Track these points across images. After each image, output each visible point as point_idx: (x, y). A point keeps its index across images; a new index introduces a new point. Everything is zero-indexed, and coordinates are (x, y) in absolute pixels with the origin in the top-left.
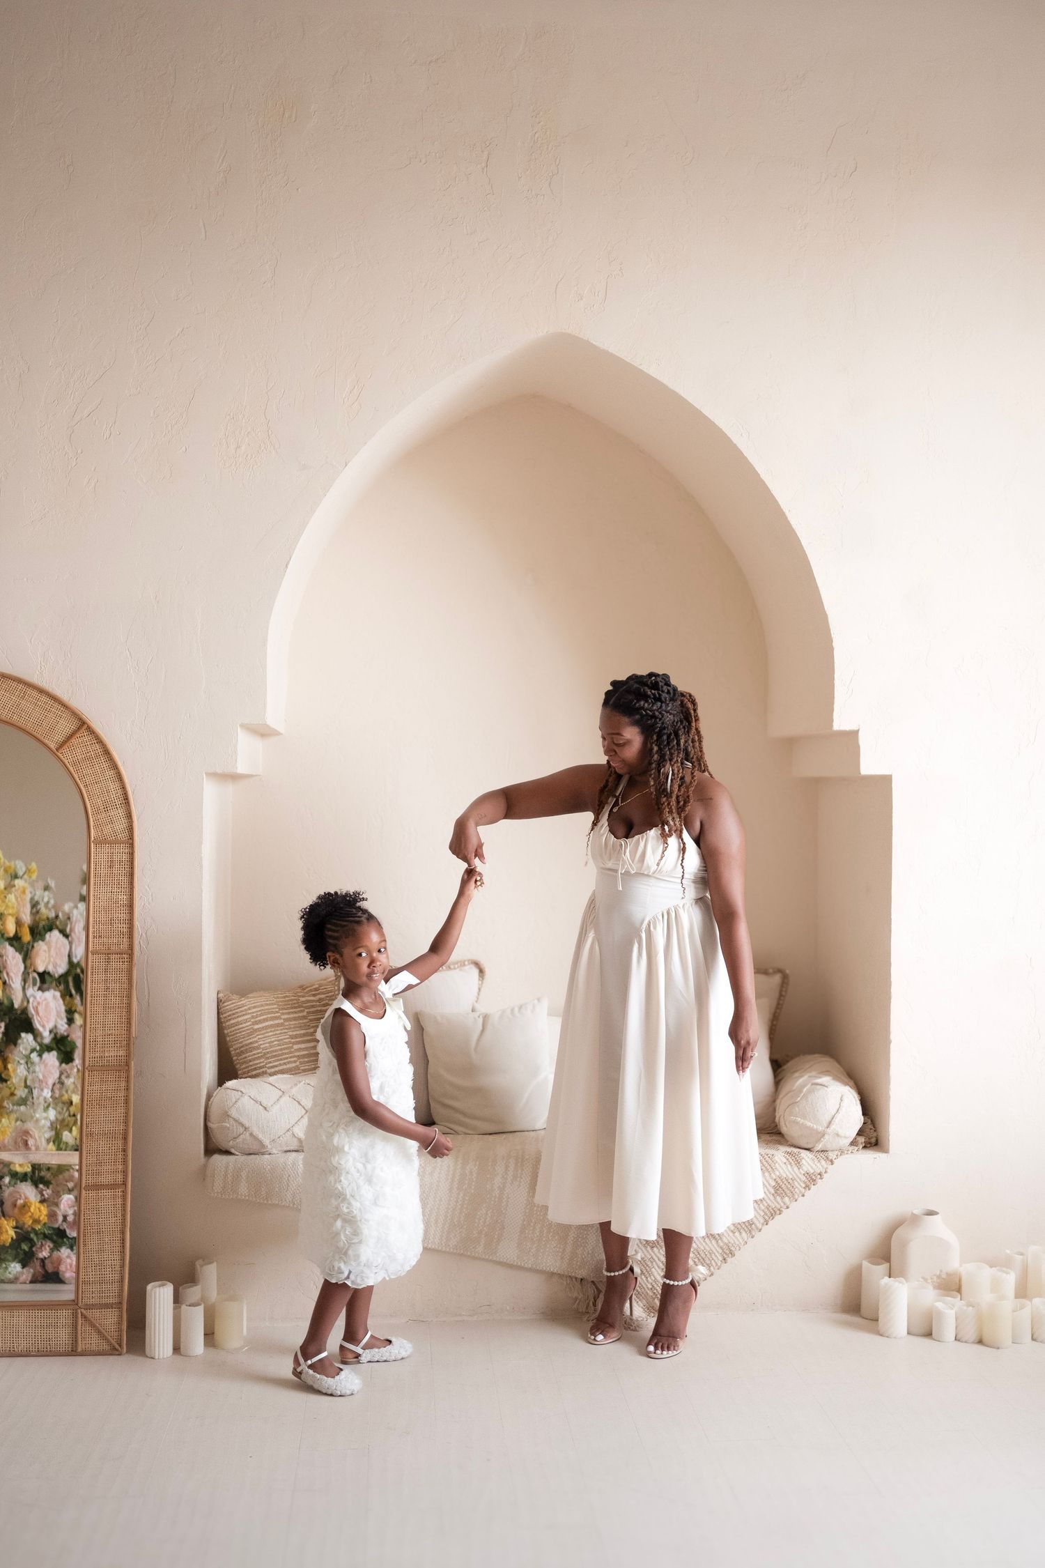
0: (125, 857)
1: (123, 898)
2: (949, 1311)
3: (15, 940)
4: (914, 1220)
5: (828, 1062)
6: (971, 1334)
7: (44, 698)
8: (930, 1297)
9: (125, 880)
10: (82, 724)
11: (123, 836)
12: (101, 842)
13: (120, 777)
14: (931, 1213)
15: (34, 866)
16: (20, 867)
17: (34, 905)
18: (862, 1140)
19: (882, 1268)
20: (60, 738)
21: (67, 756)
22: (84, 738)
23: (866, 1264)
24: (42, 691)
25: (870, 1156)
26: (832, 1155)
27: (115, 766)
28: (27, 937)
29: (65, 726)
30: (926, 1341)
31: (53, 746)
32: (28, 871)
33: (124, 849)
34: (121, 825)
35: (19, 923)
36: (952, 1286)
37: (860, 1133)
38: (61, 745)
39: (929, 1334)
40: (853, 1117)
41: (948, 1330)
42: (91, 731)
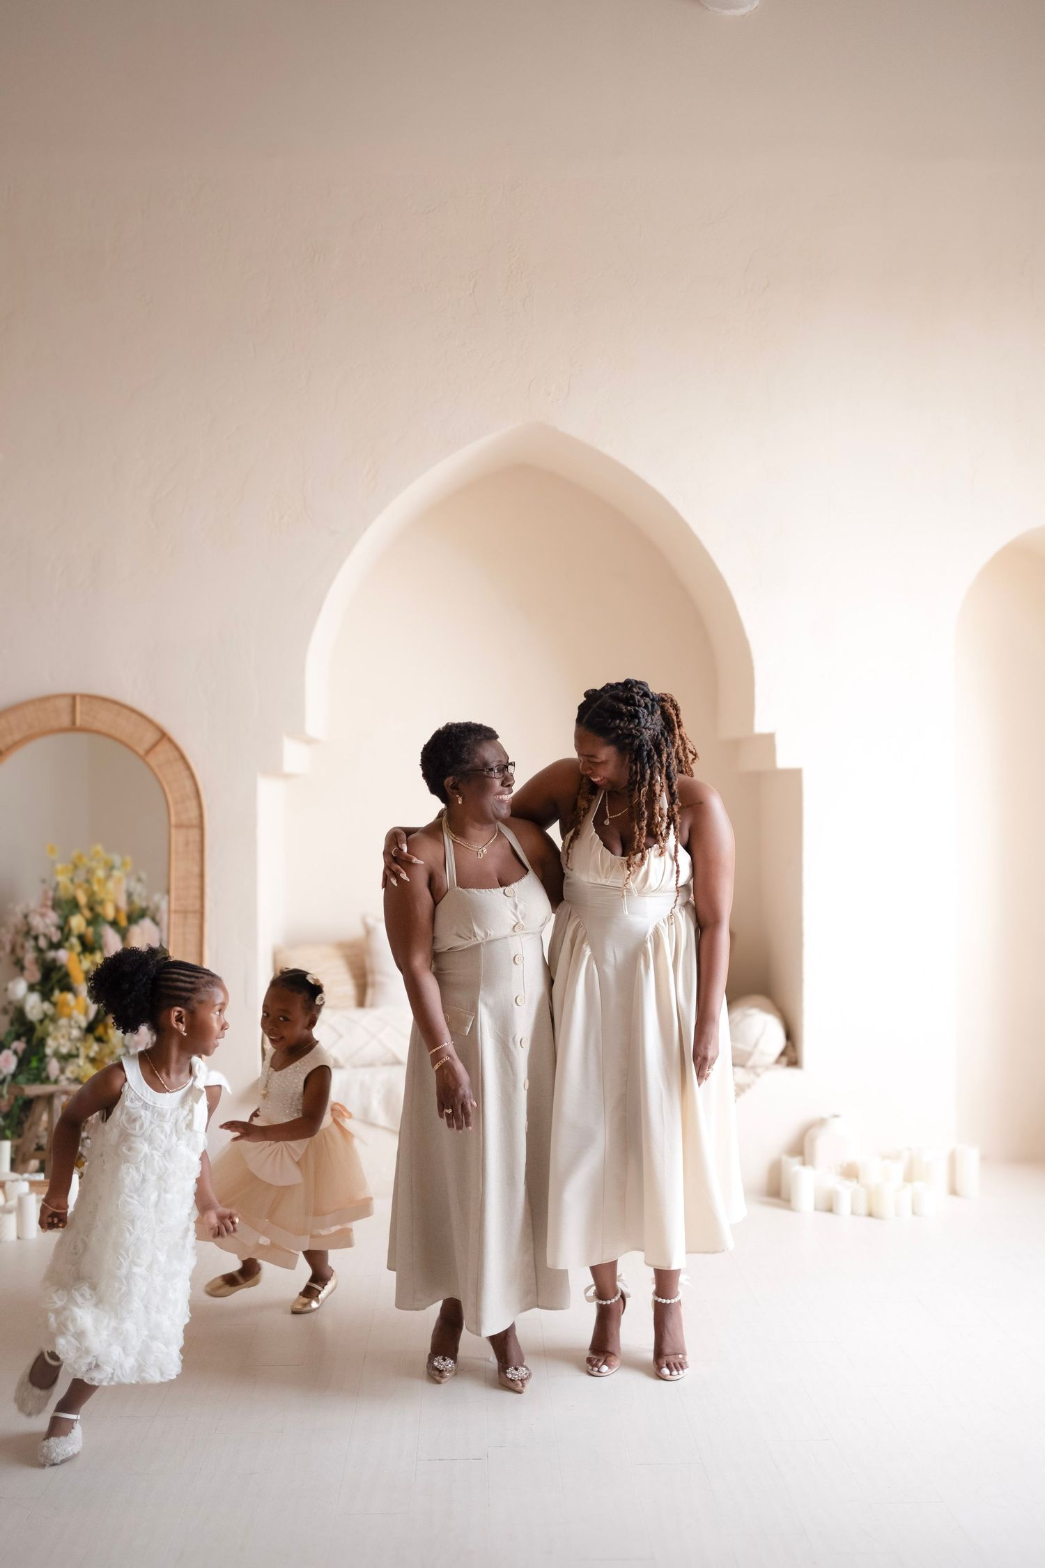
0: (197, 838)
1: (196, 870)
2: (846, 1193)
3: (114, 924)
4: (822, 1122)
5: (761, 1000)
6: (863, 1209)
7: (134, 716)
8: (833, 1182)
9: (197, 856)
10: (163, 736)
11: (195, 821)
12: (179, 826)
13: (192, 776)
14: (836, 1116)
15: (128, 859)
16: (116, 859)
17: (130, 895)
18: (784, 1060)
19: (797, 1160)
20: (146, 746)
21: (153, 760)
22: (164, 746)
23: (785, 1158)
24: (133, 710)
25: (792, 1072)
26: (759, 1070)
27: (188, 767)
28: (123, 922)
29: (151, 737)
30: (828, 1215)
31: (142, 752)
32: (124, 864)
33: (194, 833)
34: (194, 813)
35: (117, 910)
36: (850, 1173)
37: (783, 1054)
38: (148, 752)
39: (830, 1210)
40: (777, 1040)
41: (845, 1206)
42: (170, 741)
